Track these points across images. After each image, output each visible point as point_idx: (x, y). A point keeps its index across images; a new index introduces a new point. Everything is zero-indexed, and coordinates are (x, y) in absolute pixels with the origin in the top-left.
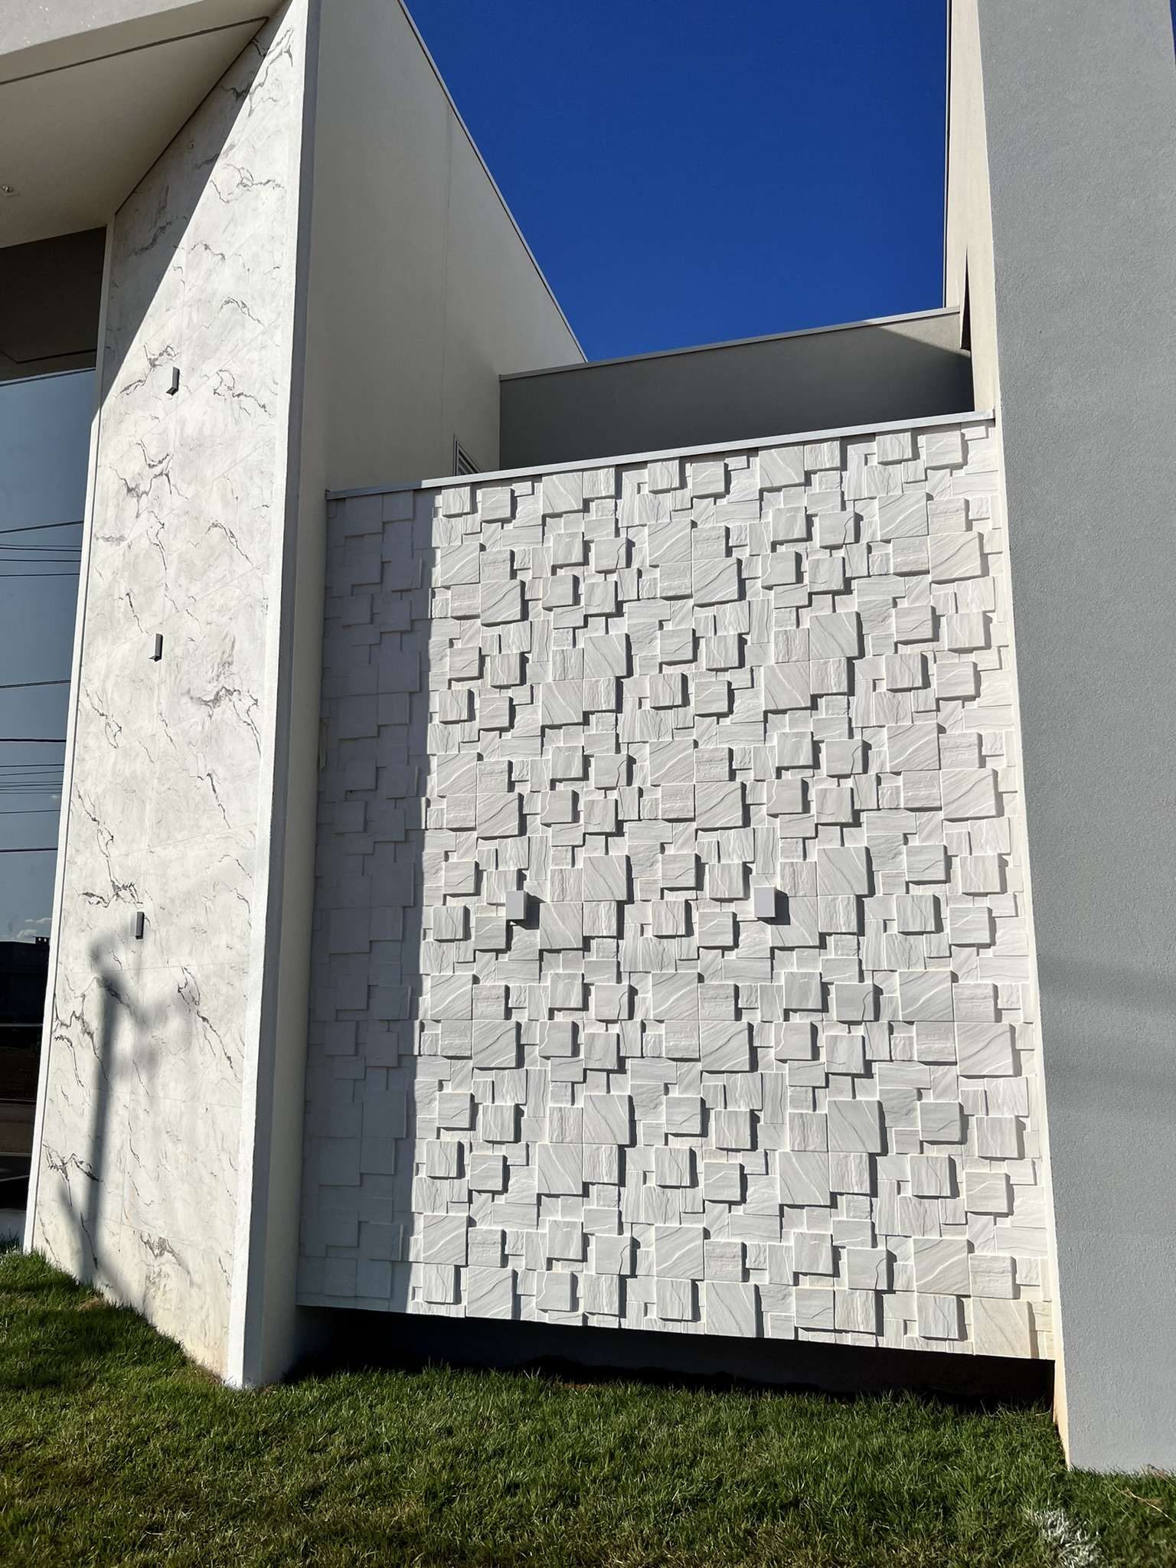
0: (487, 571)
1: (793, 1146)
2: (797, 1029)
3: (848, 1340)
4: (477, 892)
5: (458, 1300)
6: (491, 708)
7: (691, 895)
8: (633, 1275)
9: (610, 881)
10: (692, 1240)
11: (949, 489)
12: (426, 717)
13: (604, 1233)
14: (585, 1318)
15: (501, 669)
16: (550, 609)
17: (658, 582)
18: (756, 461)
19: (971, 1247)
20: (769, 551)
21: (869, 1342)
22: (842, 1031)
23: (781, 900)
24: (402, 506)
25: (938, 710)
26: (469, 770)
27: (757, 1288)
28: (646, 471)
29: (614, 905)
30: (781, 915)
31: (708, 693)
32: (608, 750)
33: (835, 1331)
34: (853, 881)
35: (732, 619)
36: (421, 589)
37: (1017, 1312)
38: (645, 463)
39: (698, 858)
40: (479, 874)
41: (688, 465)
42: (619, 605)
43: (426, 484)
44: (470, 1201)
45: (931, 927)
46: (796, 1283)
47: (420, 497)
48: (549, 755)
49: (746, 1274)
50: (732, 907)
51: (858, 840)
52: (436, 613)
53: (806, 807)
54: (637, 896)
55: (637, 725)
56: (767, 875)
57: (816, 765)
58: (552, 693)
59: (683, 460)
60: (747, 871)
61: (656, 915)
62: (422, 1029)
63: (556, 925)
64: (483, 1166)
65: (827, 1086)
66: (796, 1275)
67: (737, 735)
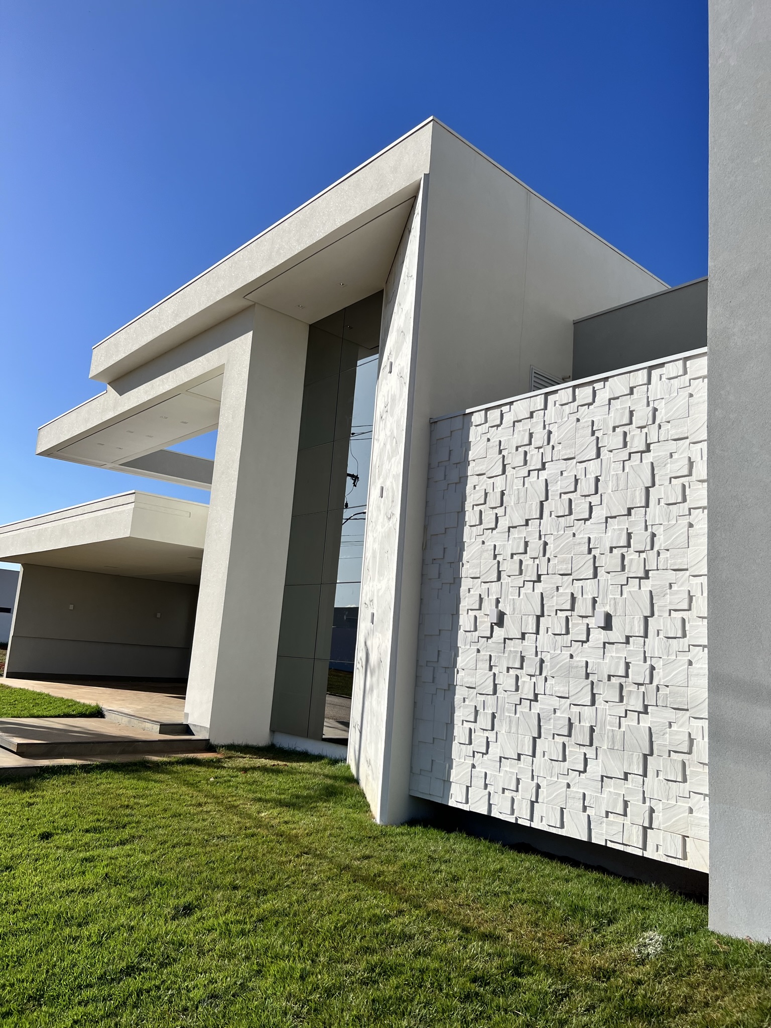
0: (490, 451)
1: (608, 746)
2: (613, 685)
3: (629, 850)
4: (480, 609)
5: (467, 802)
6: (489, 521)
7: (569, 613)
8: (537, 802)
9: (533, 605)
10: (562, 788)
12: (464, 523)
13: (525, 779)
14: (517, 819)
15: (493, 499)
16: (514, 469)
17: (561, 451)
18: (608, 384)
19: (691, 811)
20: (611, 431)
21: (639, 853)
22: (635, 688)
23: (608, 618)
24: (458, 423)
25: (690, 514)
26: (478, 549)
27: (589, 816)
28: (557, 395)
29: (535, 617)
30: (608, 625)
31: (581, 509)
32: (535, 539)
33: (623, 844)
34: (642, 608)
35: (594, 469)
36: (464, 462)
38: (558, 390)
39: (572, 594)
40: (481, 600)
41: (577, 390)
42: (544, 464)
43: (468, 411)
44: (474, 756)
45: (679, 634)
46: (607, 816)
47: (466, 416)
48: (511, 542)
49: (585, 809)
50: (586, 621)
51: (647, 586)
52: (469, 473)
53: (623, 568)
54: (546, 614)
55: (549, 525)
56: (604, 604)
57: (629, 546)
58: (513, 510)
59: (575, 387)
60: (594, 601)
61: (553, 623)
62: (458, 673)
63: (511, 628)
64: (479, 743)
65: (626, 717)
66: (607, 813)
67: (592, 530)
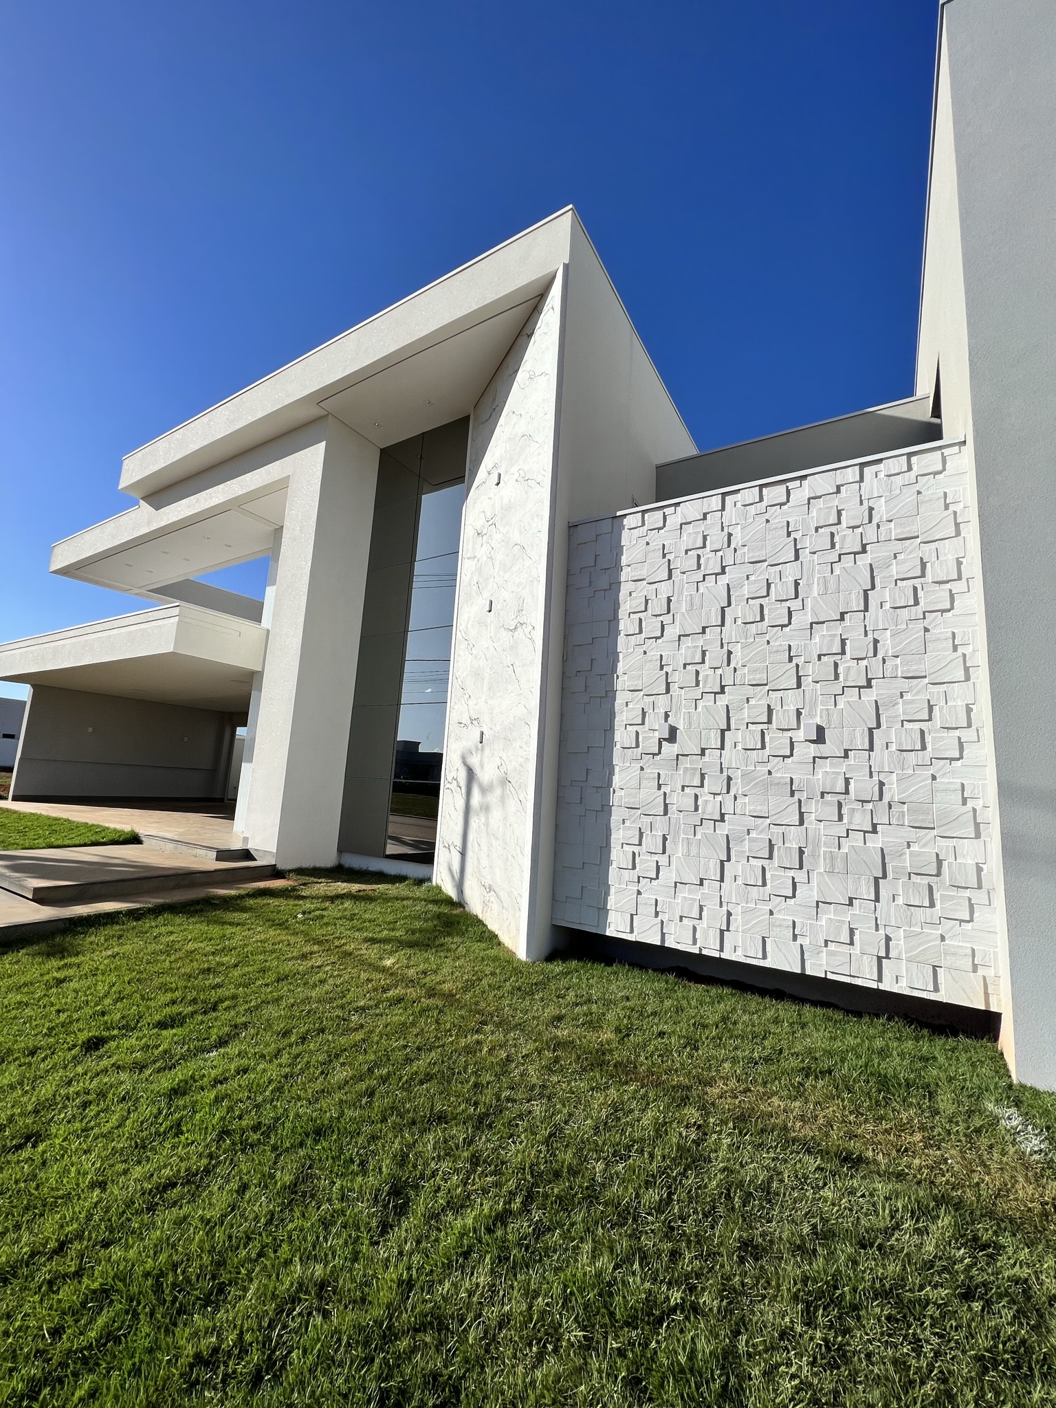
0: (650, 555)
1: (825, 869)
2: (829, 803)
3: (859, 982)
4: (643, 723)
5: (632, 931)
6: (651, 627)
7: (765, 726)
8: (728, 930)
9: (717, 718)
10: (763, 915)
11: (932, 488)
12: (618, 632)
13: (711, 906)
14: (700, 950)
15: (658, 606)
16: (684, 573)
17: (747, 554)
18: (805, 483)
19: (943, 938)
20: (814, 532)
21: (874, 985)
22: (859, 805)
23: (820, 730)
24: (606, 526)
25: (924, 618)
26: (639, 659)
27: (801, 946)
28: (739, 495)
29: (719, 731)
30: (820, 737)
31: (776, 613)
32: (716, 647)
33: (850, 976)
34: (866, 720)
35: (791, 572)
36: (615, 567)
37: (975, 981)
38: (739, 490)
39: (769, 706)
40: (644, 713)
41: (764, 489)
42: (723, 568)
43: (619, 513)
44: (639, 882)
45: (918, 746)
46: (826, 945)
47: (615, 520)
48: (683, 651)
49: (795, 937)
50: (789, 734)
51: (869, 696)
52: (623, 579)
53: (837, 677)
54: (733, 726)
55: (734, 633)
56: (811, 716)
57: (843, 652)
58: (685, 617)
59: (761, 486)
60: (799, 713)
61: (744, 738)
62: (614, 793)
63: (686, 742)
64: (646, 865)
65: (847, 837)
66: (826, 942)
67: (794, 637)
